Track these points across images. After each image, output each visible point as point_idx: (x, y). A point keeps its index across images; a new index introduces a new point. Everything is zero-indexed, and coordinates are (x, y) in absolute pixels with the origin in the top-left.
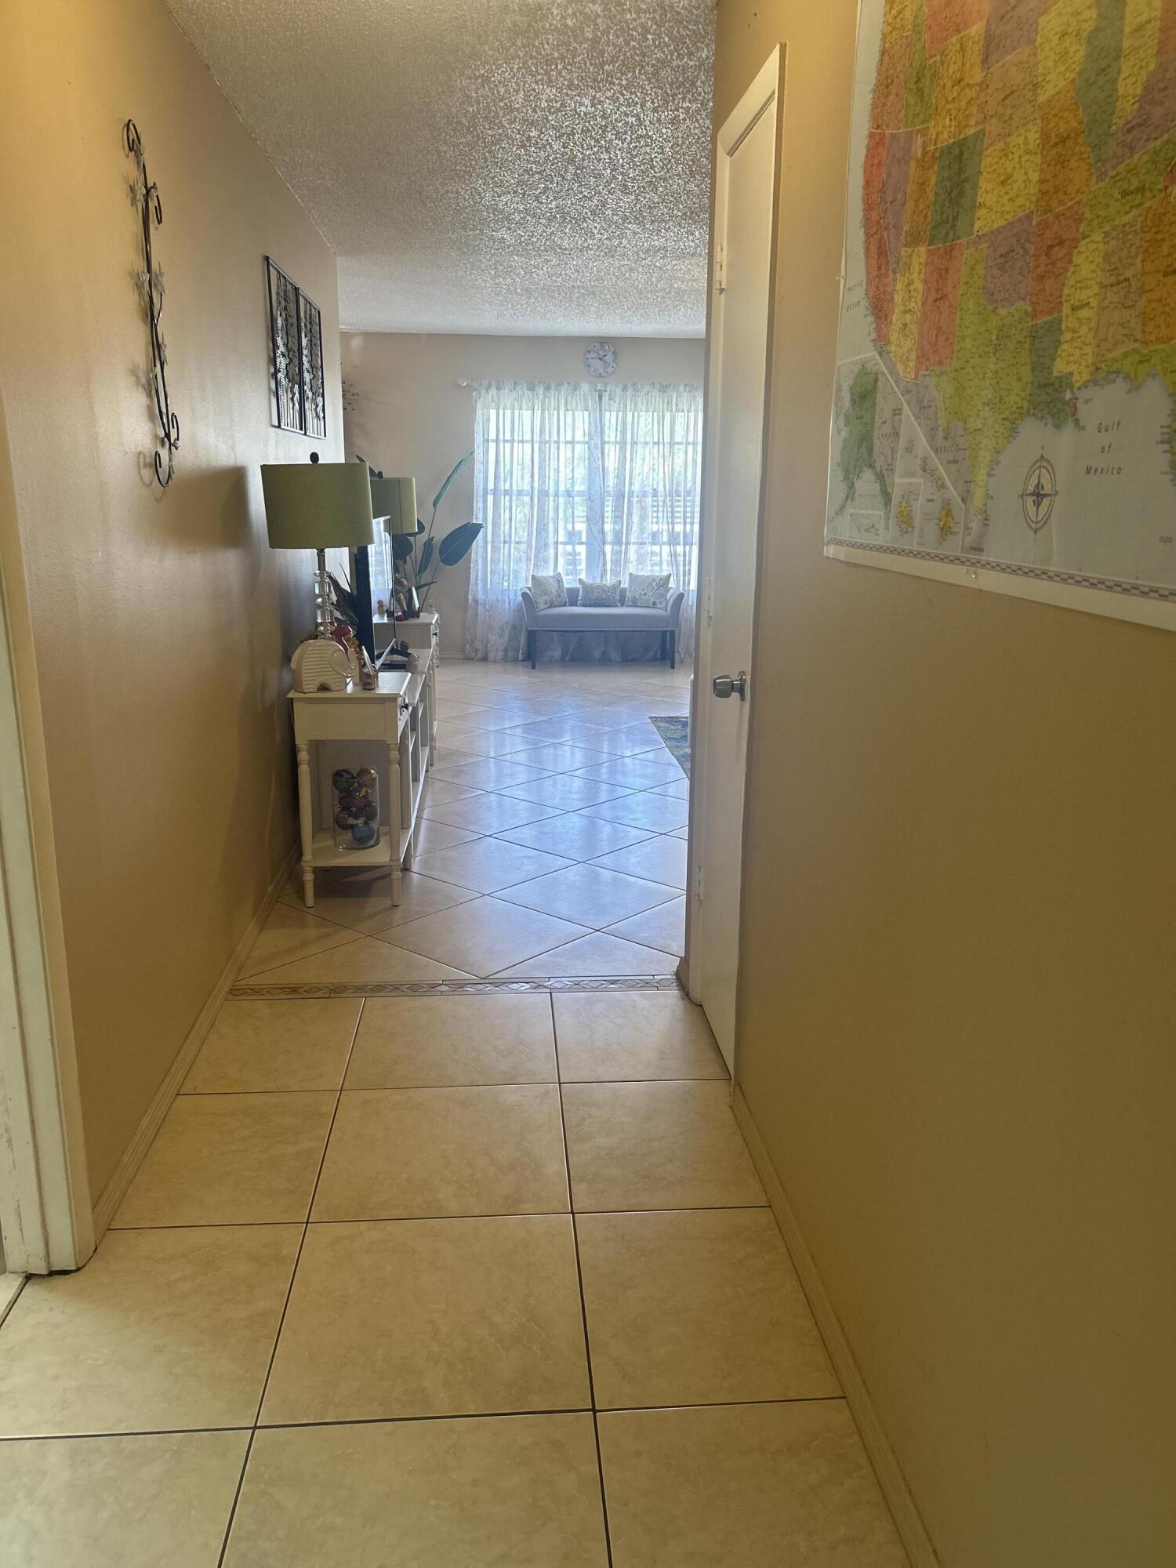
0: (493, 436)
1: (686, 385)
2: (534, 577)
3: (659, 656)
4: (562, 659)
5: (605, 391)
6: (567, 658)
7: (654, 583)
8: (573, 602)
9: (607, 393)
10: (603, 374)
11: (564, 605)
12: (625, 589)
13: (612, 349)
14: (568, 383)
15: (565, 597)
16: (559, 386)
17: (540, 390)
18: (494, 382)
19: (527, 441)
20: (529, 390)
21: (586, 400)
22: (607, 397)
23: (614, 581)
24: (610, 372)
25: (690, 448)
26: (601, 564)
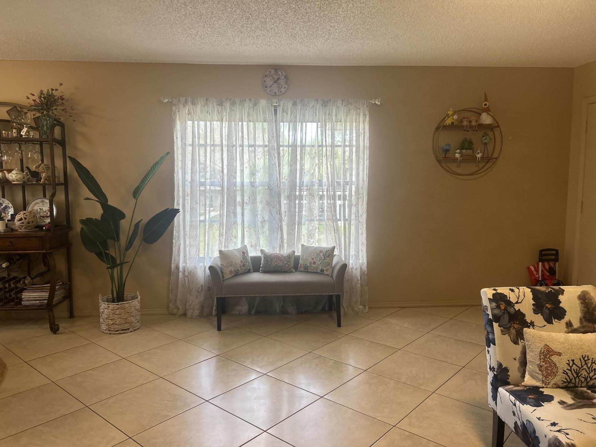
0: (189, 141)
1: (342, 101)
2: (221, 252)
3: (327, 309)
4: (249, 313)
5: (279, 106)
6: (253, 312)
7: (322, 254)
8: (256, 269)
9: (281, 108)
10: (277, 93)
11: (249, 272)
12: (299, 257)
13: (284, 74)
14: (250, 100)
15: (250, 265)
16: (242, 102)
17: (228, 105)
18: (189, 99)
19: (218, 145)
20: (219, 105)
21: (264, 113)
22: (281, 111)
23: (290, 251)
24: (283, 92)
25: (347, 149)
26: (279, 237)
